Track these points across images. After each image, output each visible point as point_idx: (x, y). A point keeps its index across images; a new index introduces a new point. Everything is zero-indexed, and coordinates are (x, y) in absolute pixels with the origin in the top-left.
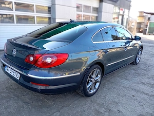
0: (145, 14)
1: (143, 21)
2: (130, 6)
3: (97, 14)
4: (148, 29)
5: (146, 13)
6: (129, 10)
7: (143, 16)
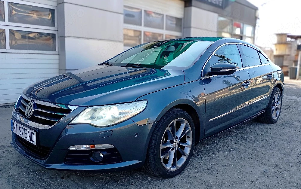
0: (289, 39)
1: (287, 53)
2: (256, 18)
3: (181, 31)
4: (298, 67)
5: (292, 37)
6: (254, 26)
7: (286, 43)
